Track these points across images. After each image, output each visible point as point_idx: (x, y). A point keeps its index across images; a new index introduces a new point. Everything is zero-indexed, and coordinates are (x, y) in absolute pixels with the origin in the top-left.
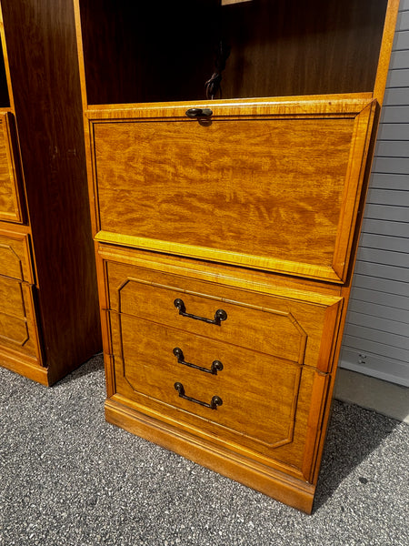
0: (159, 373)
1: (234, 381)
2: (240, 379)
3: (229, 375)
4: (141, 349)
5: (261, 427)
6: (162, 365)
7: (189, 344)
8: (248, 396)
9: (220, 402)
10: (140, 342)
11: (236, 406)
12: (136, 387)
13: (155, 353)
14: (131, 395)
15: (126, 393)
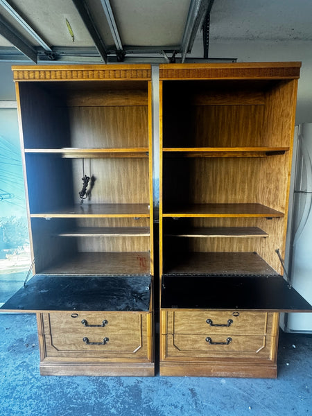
0: (73, 336)
1: (113, 327)
2: (116, 326)
3: (111, 325)
4: (62, 326)
5: (128, 345)
6: (75, 331)
7: (90, 316)
8: (121, 332)
9: (107, 339)
10: (62, 322)
11: (116, 339)
12: (60, 348)
13: (71, 326)
14: (57, 354)
15: (53, 354)
